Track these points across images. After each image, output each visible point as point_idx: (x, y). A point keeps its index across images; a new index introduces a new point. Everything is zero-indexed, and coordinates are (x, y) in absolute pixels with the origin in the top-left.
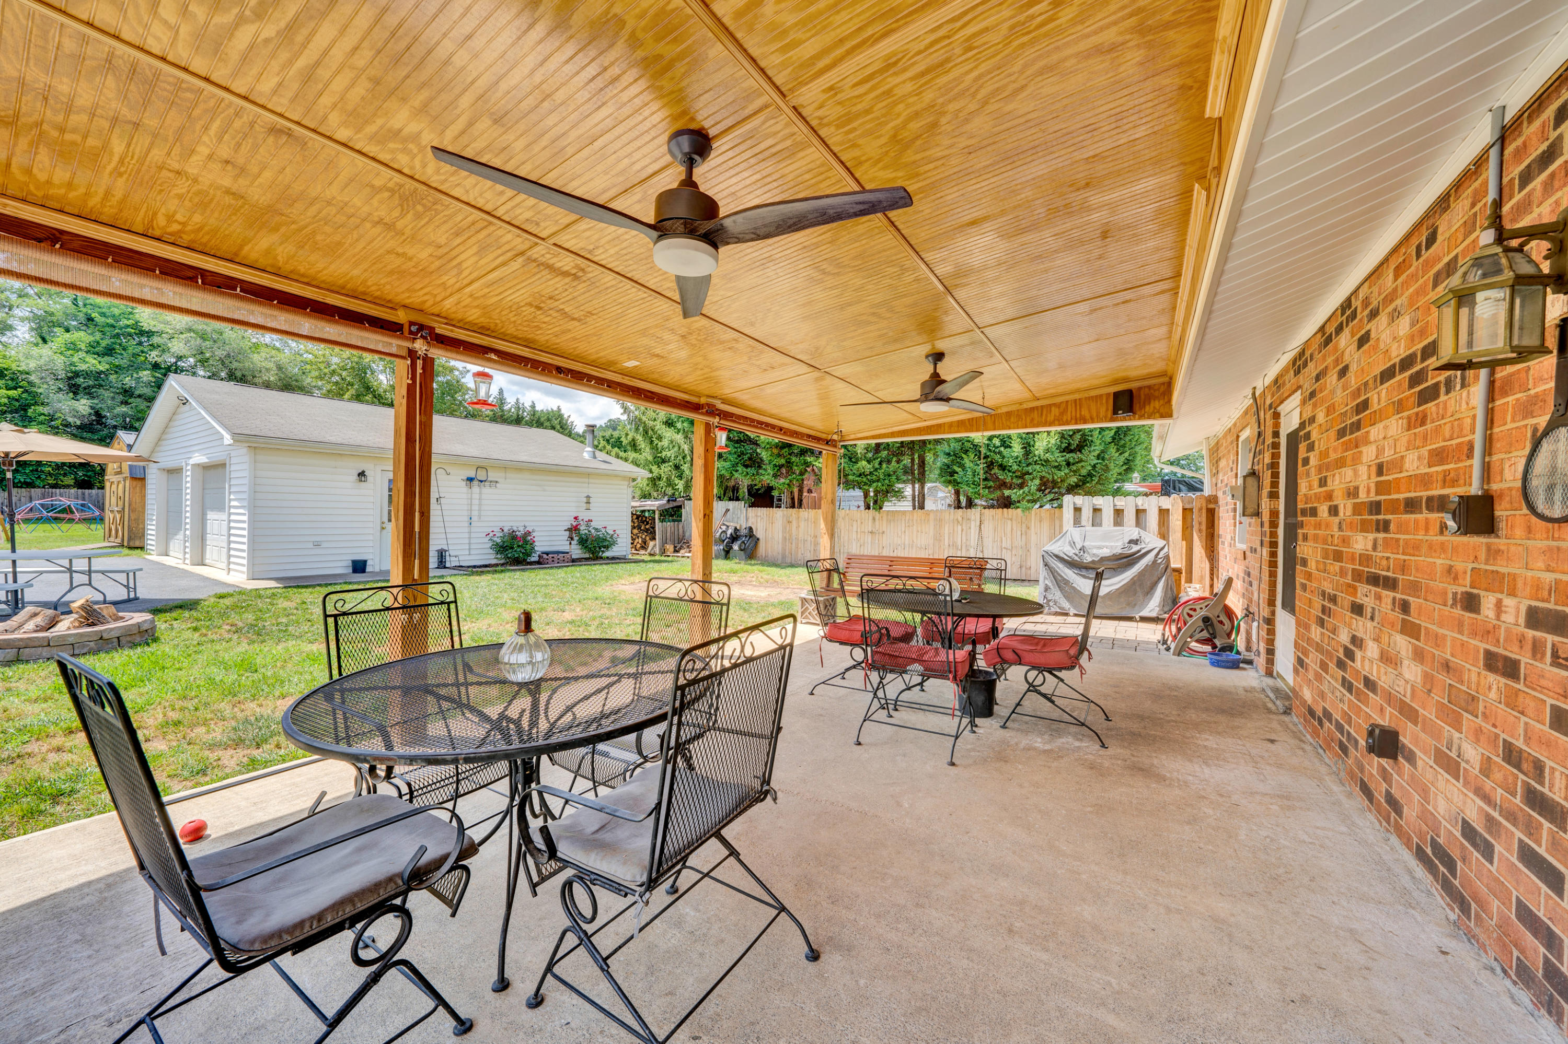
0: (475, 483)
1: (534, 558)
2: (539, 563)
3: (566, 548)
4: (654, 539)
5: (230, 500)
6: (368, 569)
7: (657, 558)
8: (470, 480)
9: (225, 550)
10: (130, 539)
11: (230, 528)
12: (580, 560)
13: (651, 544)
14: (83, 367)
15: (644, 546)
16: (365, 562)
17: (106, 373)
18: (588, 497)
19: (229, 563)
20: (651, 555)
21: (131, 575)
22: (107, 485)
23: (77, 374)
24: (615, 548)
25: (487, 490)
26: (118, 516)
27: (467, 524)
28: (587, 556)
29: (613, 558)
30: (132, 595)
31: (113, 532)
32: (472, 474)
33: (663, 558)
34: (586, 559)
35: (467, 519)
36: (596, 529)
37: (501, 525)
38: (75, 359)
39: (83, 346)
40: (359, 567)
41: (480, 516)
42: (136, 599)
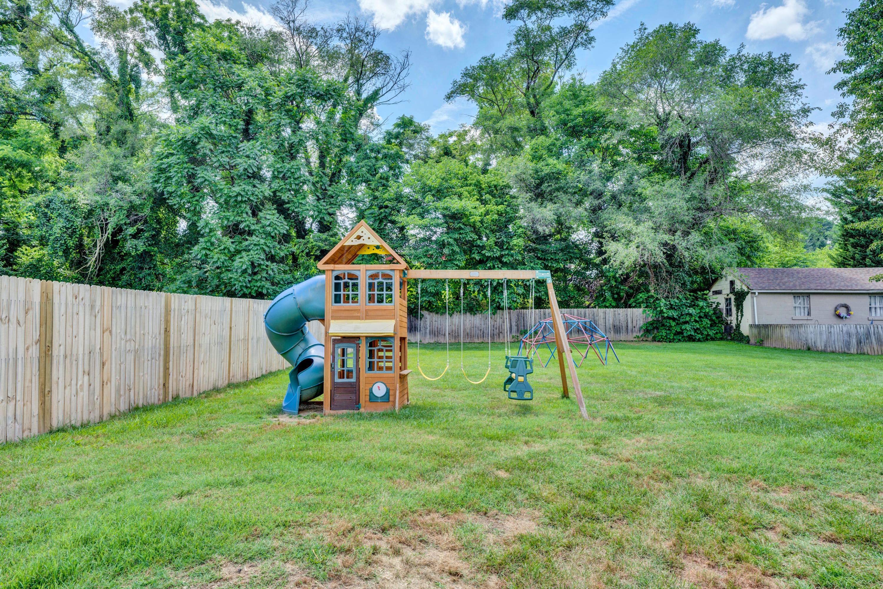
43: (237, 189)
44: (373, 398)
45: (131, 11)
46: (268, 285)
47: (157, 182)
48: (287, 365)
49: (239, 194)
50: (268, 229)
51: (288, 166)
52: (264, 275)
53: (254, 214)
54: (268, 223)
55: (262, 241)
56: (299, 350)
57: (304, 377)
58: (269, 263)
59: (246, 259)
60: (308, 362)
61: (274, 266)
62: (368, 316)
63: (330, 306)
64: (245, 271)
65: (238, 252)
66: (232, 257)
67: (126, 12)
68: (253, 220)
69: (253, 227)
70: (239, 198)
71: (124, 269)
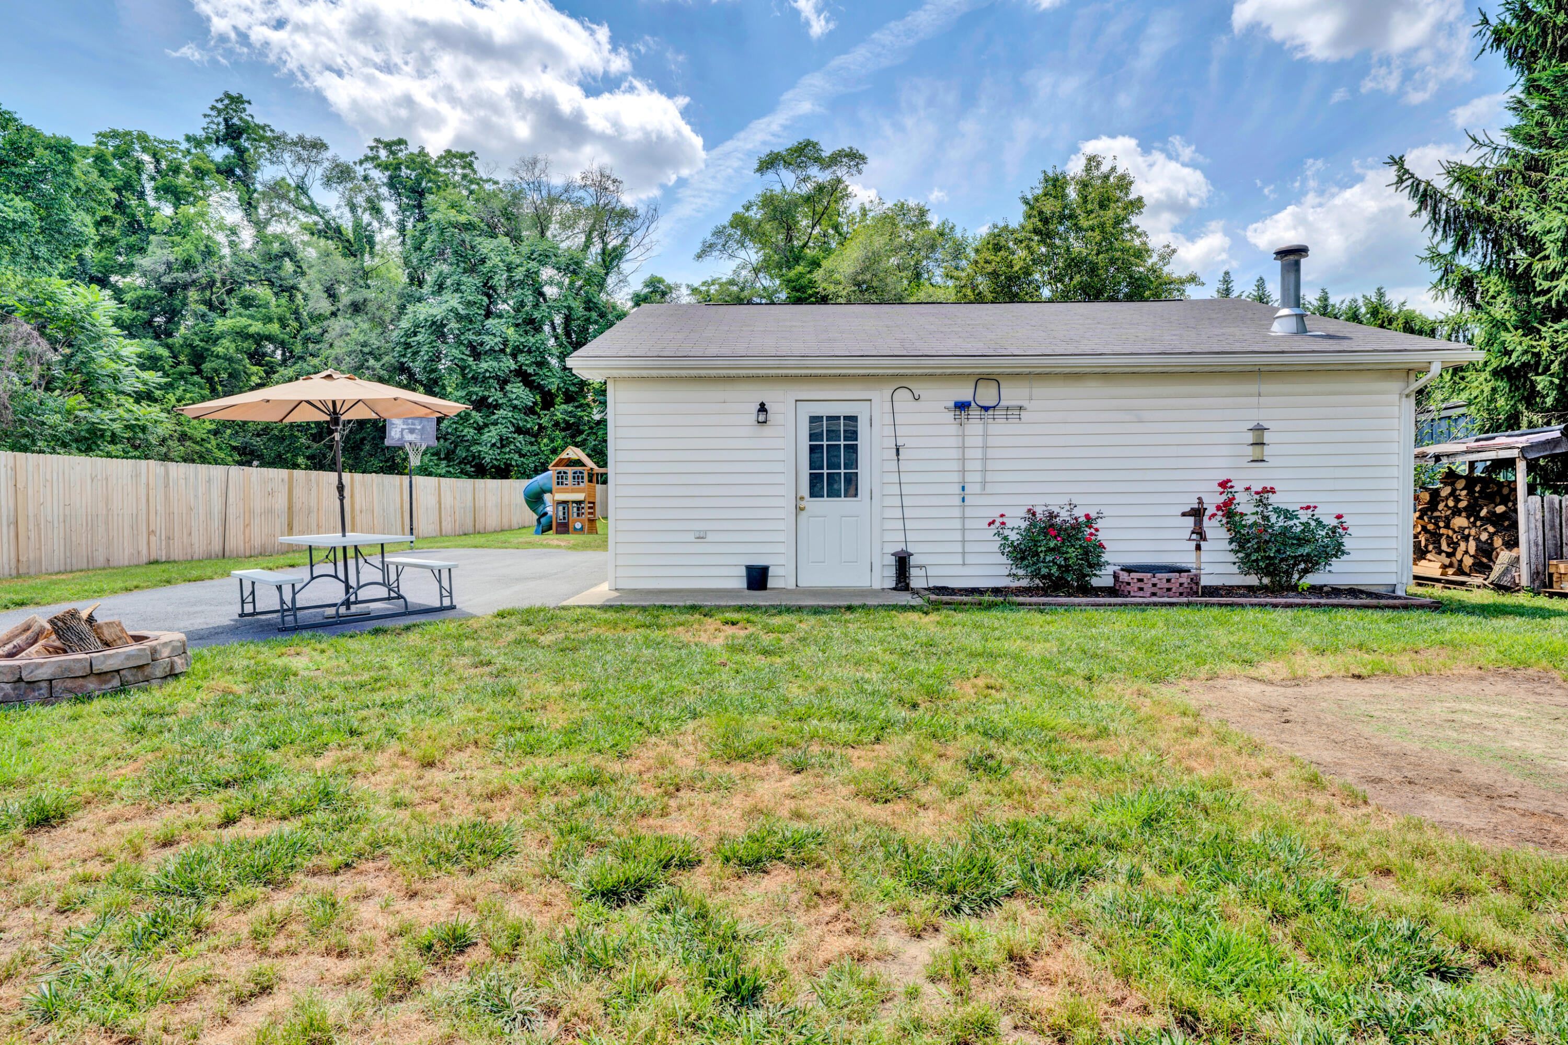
0: (974, 412)
1: (1103, 579)
2: (1112, 591)
3: (1184, 556)
4: (1512, 543)
7: (1523, 599)
8: (962, 406)
12: (1230, 590)
13: (1504, 557)
15: (1483, 564)
16: (768, 568)
18: (1259, 429)
20: (1499, 587)
21: (445, 574)
24: (1336, 565)
25: (999, 428)
27: (957, 501)
28: (1252, 580)
29: (1336, 591)
30: (446, 602)
32: (965, 393)
33: (1542, 601)
34: (1251, 590)
35: (957, 489)
36: (1288, 515)
37: (1029, 501)
40: (756, 577)
41: (984, 483)
42: (452, 607)
43: (484, 365)
44: (575, 529)
45: (361, 163)
46: (516, 457)
47: (404, 356)
48: (536, 517)
49: (487, 370)
50: (515, 402)
51: (532, 340)
52: (512, 447)
53: (502, 389)
54: (514, 396)
55: (510, 414)
56: (541, 508)
57: (543, 520)
58: (516, 435)
59: (494, 433)
60: (546, 514)
61: (521, 438)
62: (573, 491)
63: (555, 487)
64: (494, 445)
65: (486, 425)
66: (480, 429)
67: (355, 163)
68: (499, 394)
69: (500, 402)
70: (488, 374)
71: (363, 439)
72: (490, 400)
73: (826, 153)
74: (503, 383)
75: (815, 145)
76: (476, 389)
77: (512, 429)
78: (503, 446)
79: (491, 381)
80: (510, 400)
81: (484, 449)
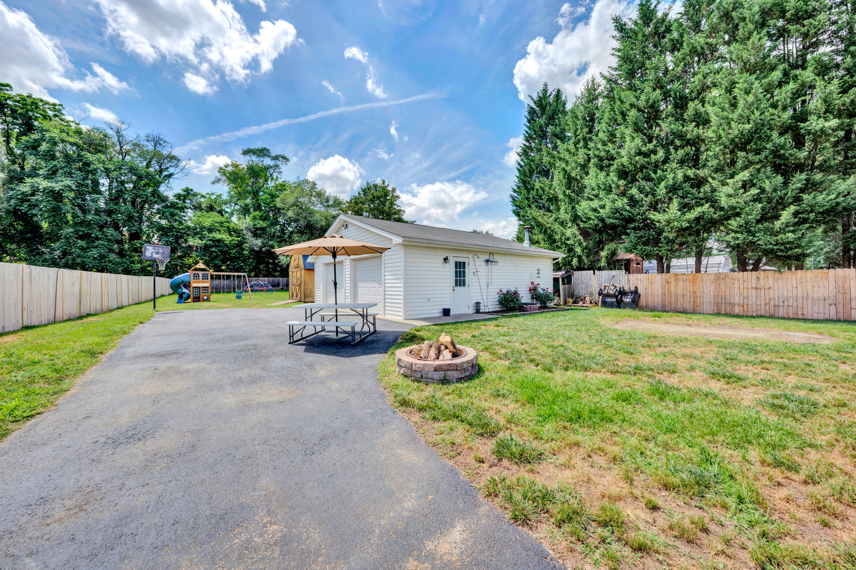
0: (489, 263)
2: (521, 310)
5: (385, 276)
6: (452, 313)
8: (487, 261)
9: (383, 304)
10: (305, 298)
11: (385, 291)
14: (259, 226)
16: (449, 310)
17: (266, 228)
18: (538, 270)
19: (385, 310)
22: (290, 273)
23: (257, 229)
25: (494, 267)
26: (298, 288)
27: (486, 287)
31: (295, 295)
32: (487, 257)
35: (486, 284)
38: (256, 223)
39: (258, 217)
40: (446, 312)
41: (491, 282)
42: (375, 332)
43: (89, 217)
44: (204, 299)
56: (180, 290)
57: (184, 296)
58: (109, 254)
60: (184, 293)
62: (202, 282)
63: (192, 280)
68: (99, 233)
72: (93, 235)
73: (273, 154)
74: (101, 227)
75: (268, 151)
76: (82, 229)
77: (107, 250)
78: (101, 259)
79: (94, 226)
80: (106, 236)
81: (88, 260)
